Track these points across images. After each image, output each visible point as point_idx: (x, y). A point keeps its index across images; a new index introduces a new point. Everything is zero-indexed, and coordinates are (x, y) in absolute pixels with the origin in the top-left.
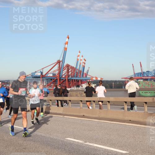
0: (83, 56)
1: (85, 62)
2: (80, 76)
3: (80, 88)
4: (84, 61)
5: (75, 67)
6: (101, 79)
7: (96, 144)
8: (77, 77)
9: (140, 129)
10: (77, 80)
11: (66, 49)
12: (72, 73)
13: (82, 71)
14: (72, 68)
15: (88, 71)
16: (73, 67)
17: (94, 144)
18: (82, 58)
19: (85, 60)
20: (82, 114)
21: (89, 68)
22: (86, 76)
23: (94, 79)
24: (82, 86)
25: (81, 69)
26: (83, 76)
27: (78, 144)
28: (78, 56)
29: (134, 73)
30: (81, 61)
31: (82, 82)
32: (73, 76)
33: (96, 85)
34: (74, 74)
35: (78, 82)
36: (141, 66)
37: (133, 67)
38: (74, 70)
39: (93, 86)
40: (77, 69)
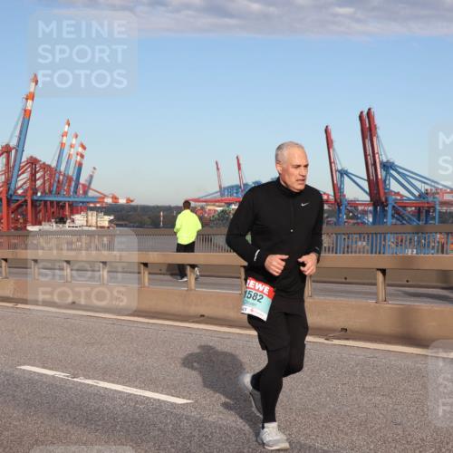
0: (76, 136)
1: (84, 153)
2: (68, 191)
3: (67, 226)
4: (80, 150)
5: (54, 165)
6: (129, 200)
7: (104, 380)
9: (228, 338)
10: (58, 203)
11: (27, 114)
12: (44, 183)
13: (74, 178)
14: (45, 167)
15: (91, 177)
16: (49, 166)
17: (100, 380)
18: (74, 141)
19: (84, 148)
21: (95, 168)
22: (85, 192)
23: (109, 201)
24: (73, 221)
25: (72, 172)
26: (75, 192)
27: (52, 384)
28: (65, 134)
29: (220, 187)
30: (72, 150)
31: (75, 208)
32: (47, 191)
33: (112, 218)
34: (51, 185)
35: (63, 207)
36: (239, 169)
37: (218, 169)
38: (51, 176)
39: (105, 220)
40: (60, 172)
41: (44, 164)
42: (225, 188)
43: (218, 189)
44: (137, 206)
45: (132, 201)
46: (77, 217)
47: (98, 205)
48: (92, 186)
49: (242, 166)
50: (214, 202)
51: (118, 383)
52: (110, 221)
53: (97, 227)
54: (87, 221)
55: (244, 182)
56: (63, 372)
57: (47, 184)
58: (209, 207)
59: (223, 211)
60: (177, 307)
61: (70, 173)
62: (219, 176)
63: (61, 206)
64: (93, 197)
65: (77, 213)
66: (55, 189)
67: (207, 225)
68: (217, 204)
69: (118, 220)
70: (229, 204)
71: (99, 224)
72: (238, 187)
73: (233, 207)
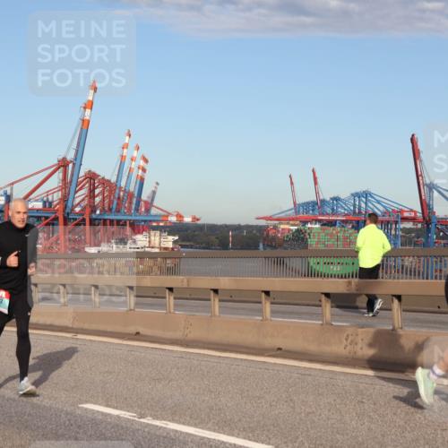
0: (138, 148)
1: (147, 167)
2: (130, 209)
3: (129, 248)
4: (142, 163)
5: (113, 180)
6: (195, 219)
7: (173, 421)
8: (118, 211)
9: (310, 375)
10: (118, 221)
11: (85, 124)
12: (103, 200)
13: (136, 194)
14: (105, 182)
15: (154, 193)
16: (109, 181)
18: (135, 154)
19: (146, 161)
20: (132, 329)
21: (157, 184)
22: (148, 210)
23: (173, 219)
24: (135, 242)
25: (133, 188)
26: (137, 210)
27: (118, 424)
28: (125, 146)
29: (295, 203)
30: (133, 163)
31: (137, 228)
32: (106, 209)
33: (176, 238)
34: (111, 202)
35: (124, 226)
36: (316, 183)
37: (292, 183)
38: (110, 191)
39: (169, 241)
40: (121, 188)
41: (103, 178)
42: (299, 205)
43: (293, 206)
44: (204, 225)
45: (198, 220)
46: (139, 237)
47: (161, 224)
48: (155, 203)
49: (318, 180)
50: (288, 220)
52: (175, 242)
53: (160, 248)
54: (149, 242)
55: (321, 198)
56: (129, 411)
57: (106, 201)
58: (282, 226)
59: (297, 230)
60: (250, 338)
61: (132, 189)
62: (293, 191)
63: (121, 225)
64: (155, 216)
65: (139, 232)
66: (114, 206)
67: (280, 246)
68: (291, 222)
69: (183, 241)
70: (305, 223)
71: (162, 246)
72: (314, 204)
73: (309, 225)
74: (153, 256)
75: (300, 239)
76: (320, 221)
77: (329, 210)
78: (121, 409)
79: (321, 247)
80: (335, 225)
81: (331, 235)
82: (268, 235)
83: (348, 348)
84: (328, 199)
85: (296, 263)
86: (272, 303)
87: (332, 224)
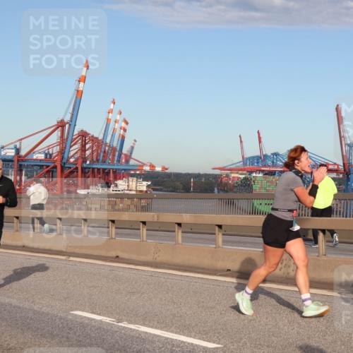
0: (120, 113)
1: (127, 127)
2: (113, 160)
3: (112, 190)
4: (123, 124)
5: (101, 137)
6: (164, 168)
7: (144, 325)
8: (104, 162)
10: (104, 170)
11: (79, 94)
12: (92, 153)
13: (118, 148)
14: (94, 139)
15: (132, 148)
16: (97, 138)
17: (141, 325)
18: (118, 117)
19: (127, 123)
20: (114, 254)
21: (135, 141)
22: (127, 161)
23: (147, 168)
24: (116, 186)
25: (116, 144)
26: (119, 161)
27: (100, 327)
28: (111, 111)
29: (243, 157)
30: (117, 124)
31: (118, 175)
32: (95, 160)
33: (149, 183)
34: (98, 155)
35: (108, 174)
36: (260, 142)
37: (241, 142)
38: (99, 147)
39: (144, 186)
40: (106, 143)
41: (93, 136)
42: (247, 159)
43: (241, 159)
44: (171, 173)
45: (167, 169)
46: (119, 182)
47: (138, 172)
48: (133, 156)
49: (262, 140)
50: (237, 170)
51: (156, 328)
52: (148, 186)
53: (136, 191)
54: (128, 186)
55: (264, 153)
56: (109, 317)
57: (95, 154)
58: (233, 175)
59: (245, 178)
60: (206, 262)
61: (115, 145)
62: (242, 148)
63: (106, 173)
64: (133, 166)
65: (120, 179)
66: (101, 158)
67: (231, 190)
68: (240, 172)
69: (155, 185)
70: (251, 172)
71: (138, 189)
72: (258, 158)
73: (254, 175)
74: (131, 197)
75: (246, 185)
76: (263, 171)
77: (270, 163)
78: (103, 315)
79: (263, 191)
80: (274, 174)
81: (272, 182)
82: (221, 182)
83: (282, 270)
84: (269, 154)
85: (243, 204)
86: (223, 235)
87: (272, 173)
